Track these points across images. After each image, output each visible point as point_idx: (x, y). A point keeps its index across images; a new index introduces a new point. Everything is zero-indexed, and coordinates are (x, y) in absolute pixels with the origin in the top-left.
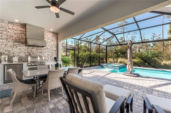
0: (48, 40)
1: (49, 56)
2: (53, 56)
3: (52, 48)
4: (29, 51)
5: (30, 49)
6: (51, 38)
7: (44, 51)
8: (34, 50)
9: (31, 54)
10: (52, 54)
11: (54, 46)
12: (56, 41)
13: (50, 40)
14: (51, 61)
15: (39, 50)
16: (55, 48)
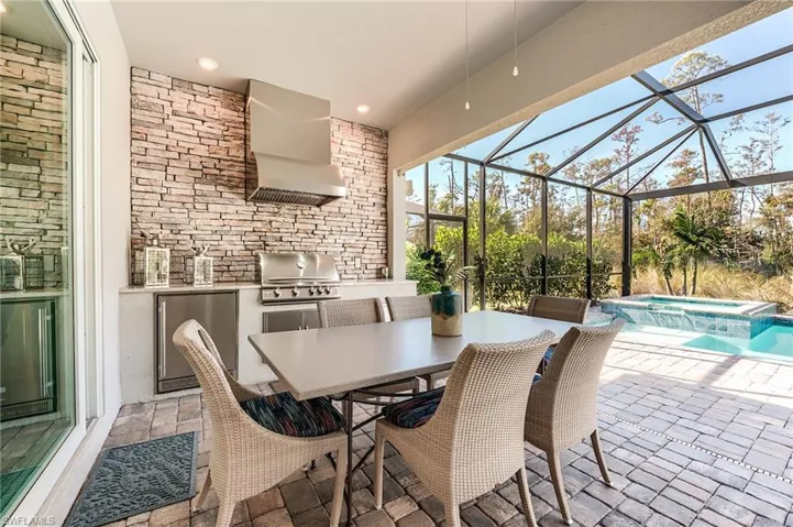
1: (346, 254)
2: (366, 251)
3: (362, 212)
4: (259, 224)
6: (356, 156)
7: (325, 228)
8: (280, 219)
9: (271, 243)
10: (361, 244)
11: (372, 200)
12: (378, 173)
13: (352, 170)
14: (356, 277)
15: (303, 221)
16: (375, 208)
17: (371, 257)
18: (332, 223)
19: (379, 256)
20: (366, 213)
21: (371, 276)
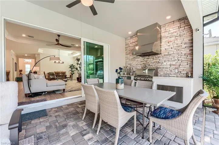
0: (170, 39)
1: (171, 68)
2: (180, 66)
3: (179, 52)
4: (144, 62)
5: (146, 60)
6: (176, 32)
7: (163, 60)
8: (149, 60)
9: (147, 66)
10: (178, 64)
11: (184, 46)
12: (188, 34)
13: (174, 38)
14: (176, 76)
15: (155, 59)
16: (186, 49)
17: (184, 68)
18: (165, 58)
19: (189, 68)
20: (181, 52)
21: (183, 76)
